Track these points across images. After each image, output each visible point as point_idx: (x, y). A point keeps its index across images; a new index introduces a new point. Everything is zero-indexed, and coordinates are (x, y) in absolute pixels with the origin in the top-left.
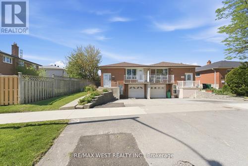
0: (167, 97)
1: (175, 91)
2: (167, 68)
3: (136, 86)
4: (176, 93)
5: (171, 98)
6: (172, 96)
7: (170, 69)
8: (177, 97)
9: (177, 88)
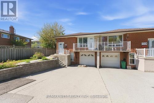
0: (121, 67)
1: (133, 61)
2: (122, 34)
3: (87, 54)
4: (134, 63)
5: (126, 68)
6: (128, 67)
7: (125, 35)
8: (135, 68)
9: (135, 57)
